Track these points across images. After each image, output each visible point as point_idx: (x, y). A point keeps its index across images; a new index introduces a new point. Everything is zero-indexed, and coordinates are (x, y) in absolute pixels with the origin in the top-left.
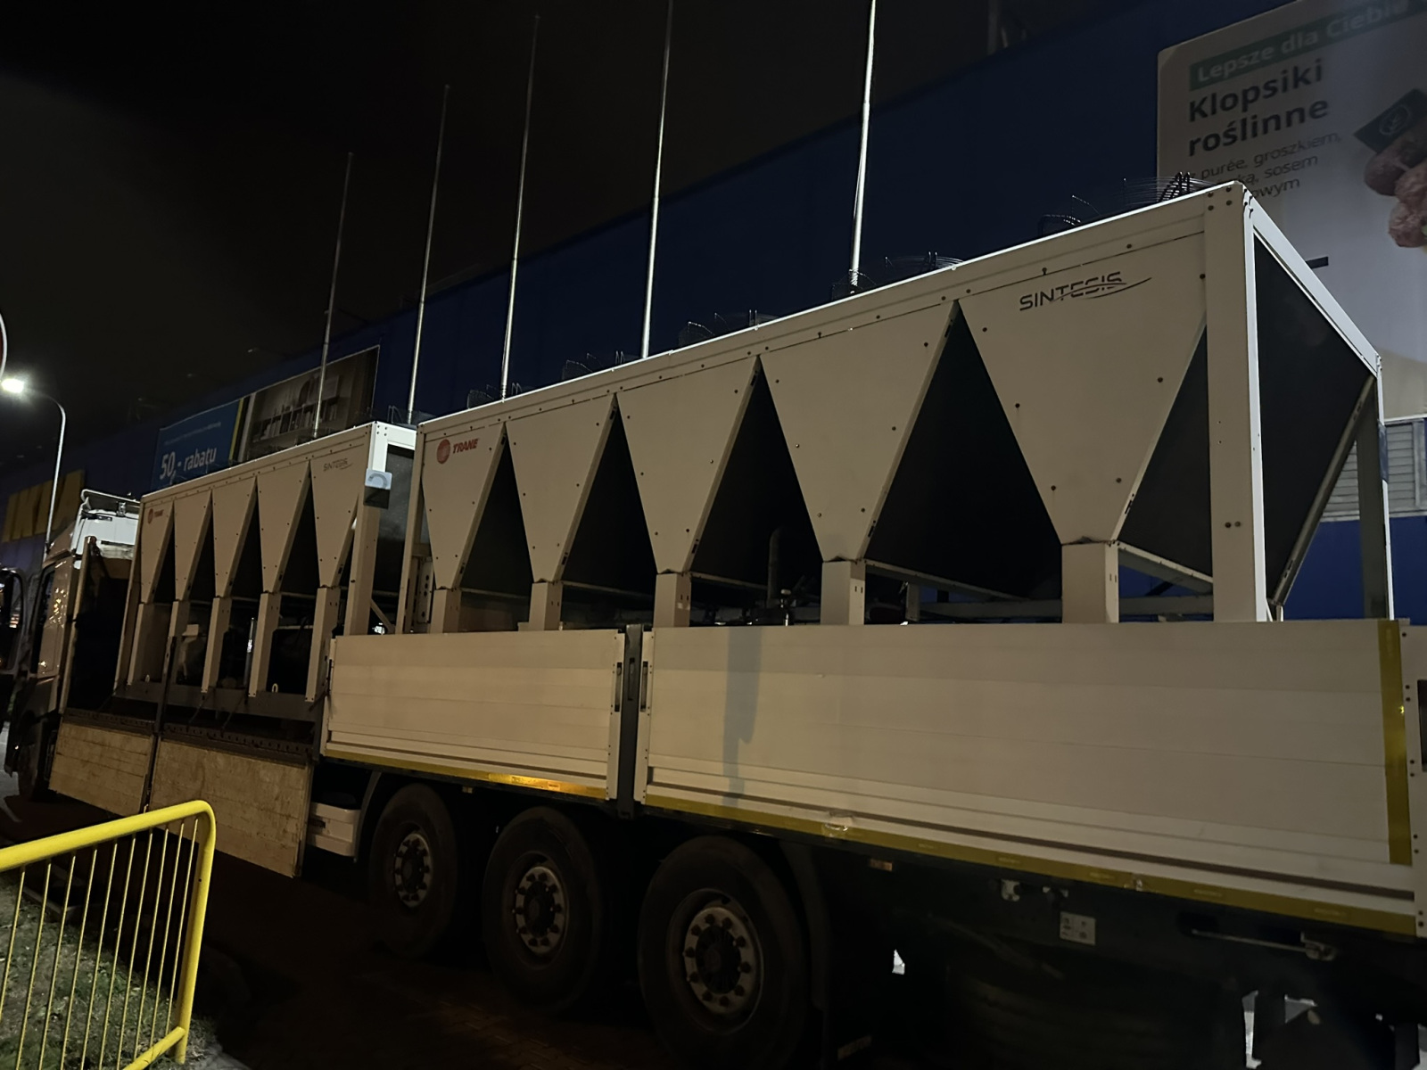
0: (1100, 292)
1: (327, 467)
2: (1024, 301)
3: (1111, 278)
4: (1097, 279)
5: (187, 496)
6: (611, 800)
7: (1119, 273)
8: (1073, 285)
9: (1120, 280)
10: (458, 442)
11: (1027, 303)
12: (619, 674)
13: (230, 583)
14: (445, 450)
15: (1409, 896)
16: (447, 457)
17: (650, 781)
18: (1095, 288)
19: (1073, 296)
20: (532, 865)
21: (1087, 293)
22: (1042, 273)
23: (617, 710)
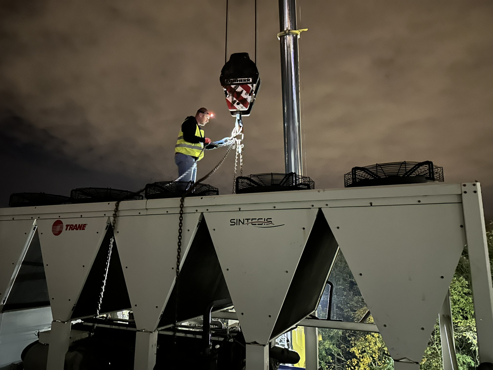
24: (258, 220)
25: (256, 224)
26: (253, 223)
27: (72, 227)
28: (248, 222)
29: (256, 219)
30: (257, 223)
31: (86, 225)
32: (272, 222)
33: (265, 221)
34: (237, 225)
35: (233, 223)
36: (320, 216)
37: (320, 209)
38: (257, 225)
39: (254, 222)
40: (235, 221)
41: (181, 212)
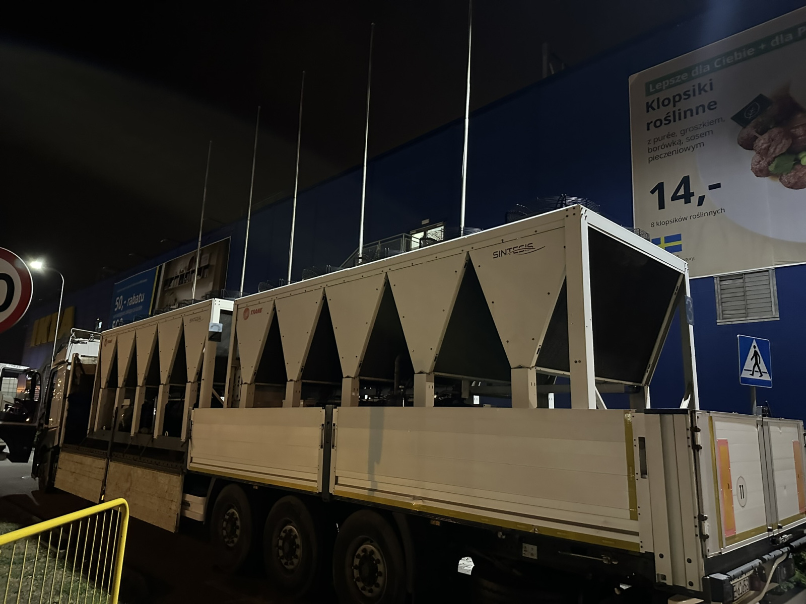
0: (525, 252)
1: (191, 320)
2: (495, 254)
3: (529, 245)
4: (523, 246)
5: (124, 333)
6: (319, 492)
7: (532, 243)
8: (514, 248)
9: (532, 247)
10: (253, 309)
11: (496, 255)
12: (323, 430)
13: (145, 379)
14: (247, 313)
15: (636, 534)
16: (248, 317)
17: (336, 483)
18: (522, 250)
19: (514, 253)
20: (285, 525)
21: (520, 252)
22: (502, 242)
23: (322, 448)
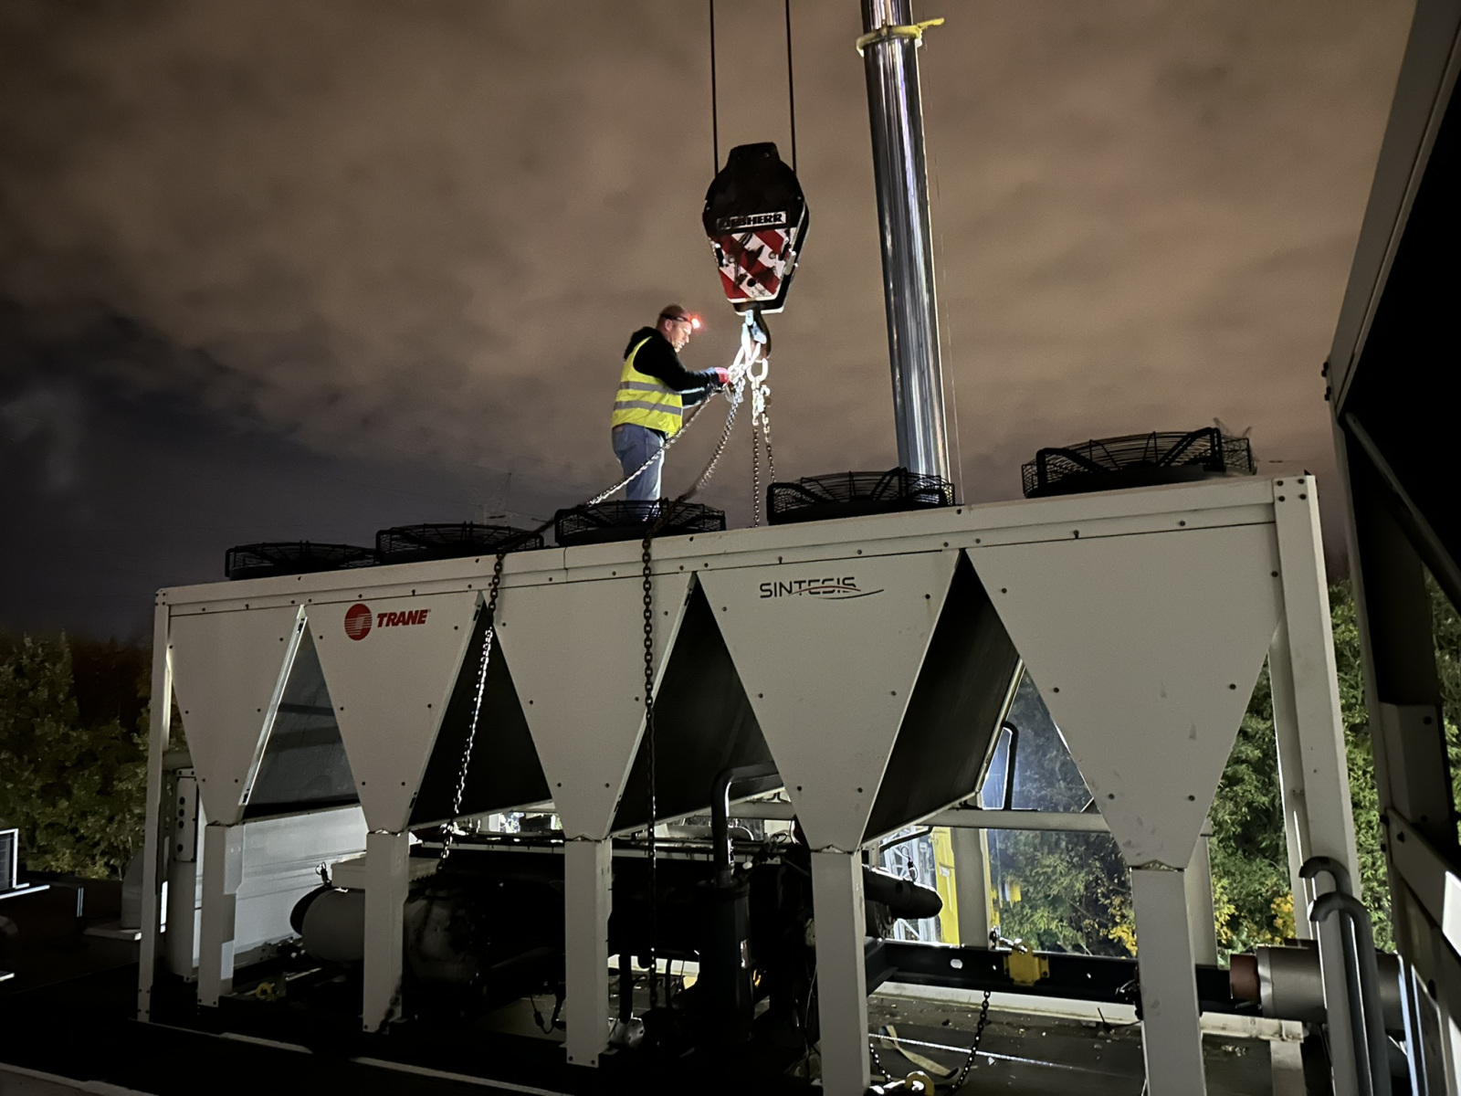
24: (823, 583)
25: (819, 593)
26: (812, 591)
27: (393, 619)
28: (800, 587)
29: (818, 581)
30: (821, 590)
31: (426, 611)
32: (854, 586)
33: (838, 583)
34: (776, 595)
35: (767, 591)
36: (965, 569)
37: (963, 552)
38: (822, 595)
39: (813, 588)
40: (772, 588)
41: (647, 572)
